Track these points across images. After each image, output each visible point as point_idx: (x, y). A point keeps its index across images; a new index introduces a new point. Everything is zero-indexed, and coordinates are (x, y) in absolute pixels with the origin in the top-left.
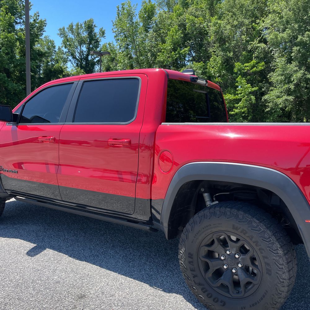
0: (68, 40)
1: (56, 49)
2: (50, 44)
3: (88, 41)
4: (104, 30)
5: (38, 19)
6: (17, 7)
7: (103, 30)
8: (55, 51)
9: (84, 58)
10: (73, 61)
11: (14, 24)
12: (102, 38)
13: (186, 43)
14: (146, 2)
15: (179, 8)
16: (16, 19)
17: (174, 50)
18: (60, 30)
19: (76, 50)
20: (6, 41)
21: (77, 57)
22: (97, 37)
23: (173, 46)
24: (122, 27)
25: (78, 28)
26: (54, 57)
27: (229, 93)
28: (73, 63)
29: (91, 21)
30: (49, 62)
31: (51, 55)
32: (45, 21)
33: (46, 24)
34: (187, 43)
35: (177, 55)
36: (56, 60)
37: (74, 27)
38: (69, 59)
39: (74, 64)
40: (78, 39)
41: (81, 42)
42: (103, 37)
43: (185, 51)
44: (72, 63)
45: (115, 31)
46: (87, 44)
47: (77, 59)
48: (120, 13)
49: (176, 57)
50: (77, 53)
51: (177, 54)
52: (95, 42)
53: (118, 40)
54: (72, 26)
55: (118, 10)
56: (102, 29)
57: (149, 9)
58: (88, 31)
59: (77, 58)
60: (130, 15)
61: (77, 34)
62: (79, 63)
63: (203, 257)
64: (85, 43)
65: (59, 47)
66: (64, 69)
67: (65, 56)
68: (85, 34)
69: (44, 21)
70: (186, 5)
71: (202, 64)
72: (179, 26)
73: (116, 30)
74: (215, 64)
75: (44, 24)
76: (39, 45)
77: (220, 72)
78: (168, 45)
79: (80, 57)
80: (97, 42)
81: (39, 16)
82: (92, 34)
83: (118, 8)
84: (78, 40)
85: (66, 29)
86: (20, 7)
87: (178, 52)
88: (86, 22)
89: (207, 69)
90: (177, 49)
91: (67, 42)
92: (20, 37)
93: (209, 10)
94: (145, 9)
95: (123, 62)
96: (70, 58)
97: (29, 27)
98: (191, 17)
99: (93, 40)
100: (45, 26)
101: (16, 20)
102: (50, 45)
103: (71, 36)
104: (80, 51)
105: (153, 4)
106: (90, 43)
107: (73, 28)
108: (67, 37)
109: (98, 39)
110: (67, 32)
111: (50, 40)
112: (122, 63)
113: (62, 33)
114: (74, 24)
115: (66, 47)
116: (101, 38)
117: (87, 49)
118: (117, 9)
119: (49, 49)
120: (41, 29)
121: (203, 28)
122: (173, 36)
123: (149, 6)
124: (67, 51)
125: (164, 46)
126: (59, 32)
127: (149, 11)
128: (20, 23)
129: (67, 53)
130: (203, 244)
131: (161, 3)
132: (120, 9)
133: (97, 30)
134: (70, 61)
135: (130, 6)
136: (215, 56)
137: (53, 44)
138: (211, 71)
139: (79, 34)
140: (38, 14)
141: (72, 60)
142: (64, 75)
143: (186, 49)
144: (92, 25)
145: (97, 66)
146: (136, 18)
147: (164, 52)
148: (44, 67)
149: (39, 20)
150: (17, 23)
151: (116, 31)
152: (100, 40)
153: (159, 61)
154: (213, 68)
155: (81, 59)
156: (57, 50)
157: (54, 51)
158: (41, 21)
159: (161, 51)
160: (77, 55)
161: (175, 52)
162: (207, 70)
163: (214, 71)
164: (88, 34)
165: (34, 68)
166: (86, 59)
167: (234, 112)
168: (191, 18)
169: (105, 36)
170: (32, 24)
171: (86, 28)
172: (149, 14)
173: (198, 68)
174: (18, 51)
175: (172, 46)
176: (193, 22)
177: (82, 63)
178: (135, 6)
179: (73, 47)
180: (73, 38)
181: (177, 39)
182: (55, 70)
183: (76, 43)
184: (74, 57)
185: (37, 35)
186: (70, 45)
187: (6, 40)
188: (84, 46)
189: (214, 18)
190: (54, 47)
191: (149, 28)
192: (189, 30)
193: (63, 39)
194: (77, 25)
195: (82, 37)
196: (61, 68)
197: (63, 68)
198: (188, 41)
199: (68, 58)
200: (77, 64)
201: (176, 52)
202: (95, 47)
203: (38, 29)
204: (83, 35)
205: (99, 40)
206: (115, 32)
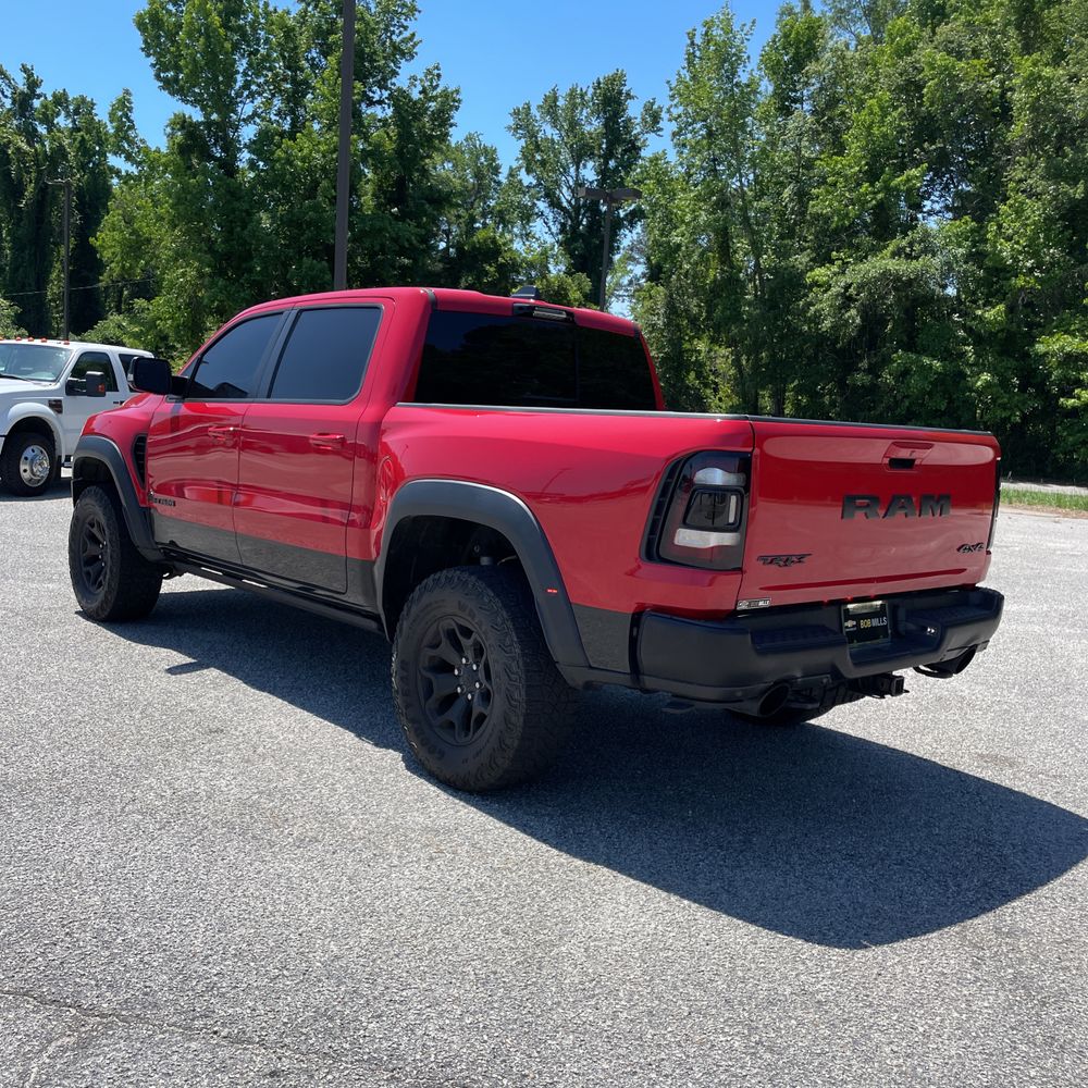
0: (538, 148)
1: (503, 178)
2: (483, 159)
3: (604, 146)
4: (659, 107)
5: (437, 85)
6: (375, 53)
7: (655, 107)
8: (499, 183)
9: (584, 205)
10: (551, 216)
11: (363, 106)
12: (651, 137)
13: (917, 150)
14: (791, 9)
15: (905, 28)
16: (370, 90)
17: (872, 175)
18: (516, 113)
19: (564, 178)
20: (333, 159)
21: (563, 200)
22: (635, 132)
23: (867, 164)
24: (697, 104)
25: (574, 107)
26: (492, 203)
27: (1066, 332)
28: (551, 224)
29: (617, 79)
30: (475, 221)
31: (485, 196)
32: (457, 92)
33: (459, 101)
34: (923, 149)
35: (880, 196)
36: (500, 211)
37: (561, 103)
38: (536, 210)
39: (552, 227)
40: (571, 140)
41: (581, 154)
42: (654, 132)
43: (908, 180)
44: (546, 223)
45: (675, 114)
46: (600, 157)
47: (563, 209)
48: (698, 54)
49: (874, 202)
50: (565, 190)
51: (879, 192)
52: (625, 151)
53: (684, 145)
54: (556, 99)
55: (692, 44)
56: (653, 104)
57: (798, 33)
58: (605, 113)
59: (565, 204)
60: (727, 60)
61: (570, 123)
62: (569, 222)
63: (424, 669)
64: (592, 154)
65: (511, 168)
66: (504, 244)
67: (526, 200)
68: (593, 126)
69: (452, 93)
70: (935, 14)
71: (966, 223)
72: (900, 89)
73: (680, 110)
74: (1018, 224)
75: (454, 101)
76: (448, 166)
77: (1035, 255)
78: (853, 159)
79: (573, 202)
80: (633, 149)
81: (439, 76)
82: (618, 124)
83: (691, 36)
84: (572, 146)
85: (534, 111)
86: (384, 51)
87: (884, 182)
88: (599, 83)
89: (985, 241)
90: (883, 172)
91: (535, 154)
92: (378, 146)
93: (1018, 27)
94: (786, 36)
95: (690, 222)
96: (542, 205)
97: (407, 112)
98: (940, 58)
99: (618, 142)
100: (457, 108)
101: (371, 94)
102: (482, 163)
103: (548, 131)
104: (576, 182)
105: (817, 15)
106: (609, 155)
107: (556, 106)
108: (536, 137)
109: (636, 139)
110: (538, 118)
111: (485, 148)
112: (688, 224)
113: (523, 123)
114: (563, 92)
115: (529, 171)
116: (646, 136)
117: (598, 174)
118: (689, 42)
119: (478, 175)
120: (443, 119)
121: (989, 96)
122: (870, 127)
123: (800, 25)
124: (535, 182)
125: (837, 162)
126: (511, 122)
127: (801, 42)
128: (380, 102)
129: (533, 191)
130: (425, 642)
131: (842, 11)
132: (698, 40)
133: (634, 110)
134: (542, 215)
135: (728, 30)
136: (1022, 197)
137: (494, 160)
138: (1001, 251)
139: (574, 124)
140: (436, 72)
141: (547, 211)
142: (502, 264)
143: (914, 172)
144: (620, 93)
145: (627, 232)
146: (749, 69)
147: (834, 184)
148: (461, 235)
149: (439, 90)
150: (371, 103)
151: (679, 116)
152: (644, 141)
153: (817, 217)
154: (1009, 239)
155: (577, 208)
156: (504, 181)
157: (495, 181)
158: (446, 95)
159: (824, 182)
160: (565, 195)
161: (872, 185)
162: (988, 248)
163: (1013, 249)
164: (606, 125)
165: (411, 244)
166: (593, 209)
167: (1079, 398)
168: (939, 63)
169: (661, 129)
170: (415, 103)
171: (598, 104)
172: (798, 49)
173: (951, 241)
174: (369, 188)
175: (863, 163)
176: (948, 75)
177: (580, 223)
178: (746, 29)
179: (554, 171)
180: (556, 138)
181: (885, 136)
182: (474, 248)
183: (565, 156)
184: (555, 203)
185: (430, 138)
186: (543, 163)
187: (334, 156)
188: (590, 164)
189: (1027, 60)
190: (496, 170)
191: (795, 101)
192: (932, 105)
193: (522, 142)
194: (572, 95)
195: (583, 133)
196: (494, 241)
197: (501, 242)
198: (926, 145)
199: (534, 204)
200: (563, 225)
201: (878, 184)
202: (624, 168)
203: (433, 120)
204: (587, 128)
205: (639, 144)
206: (676, 119)
